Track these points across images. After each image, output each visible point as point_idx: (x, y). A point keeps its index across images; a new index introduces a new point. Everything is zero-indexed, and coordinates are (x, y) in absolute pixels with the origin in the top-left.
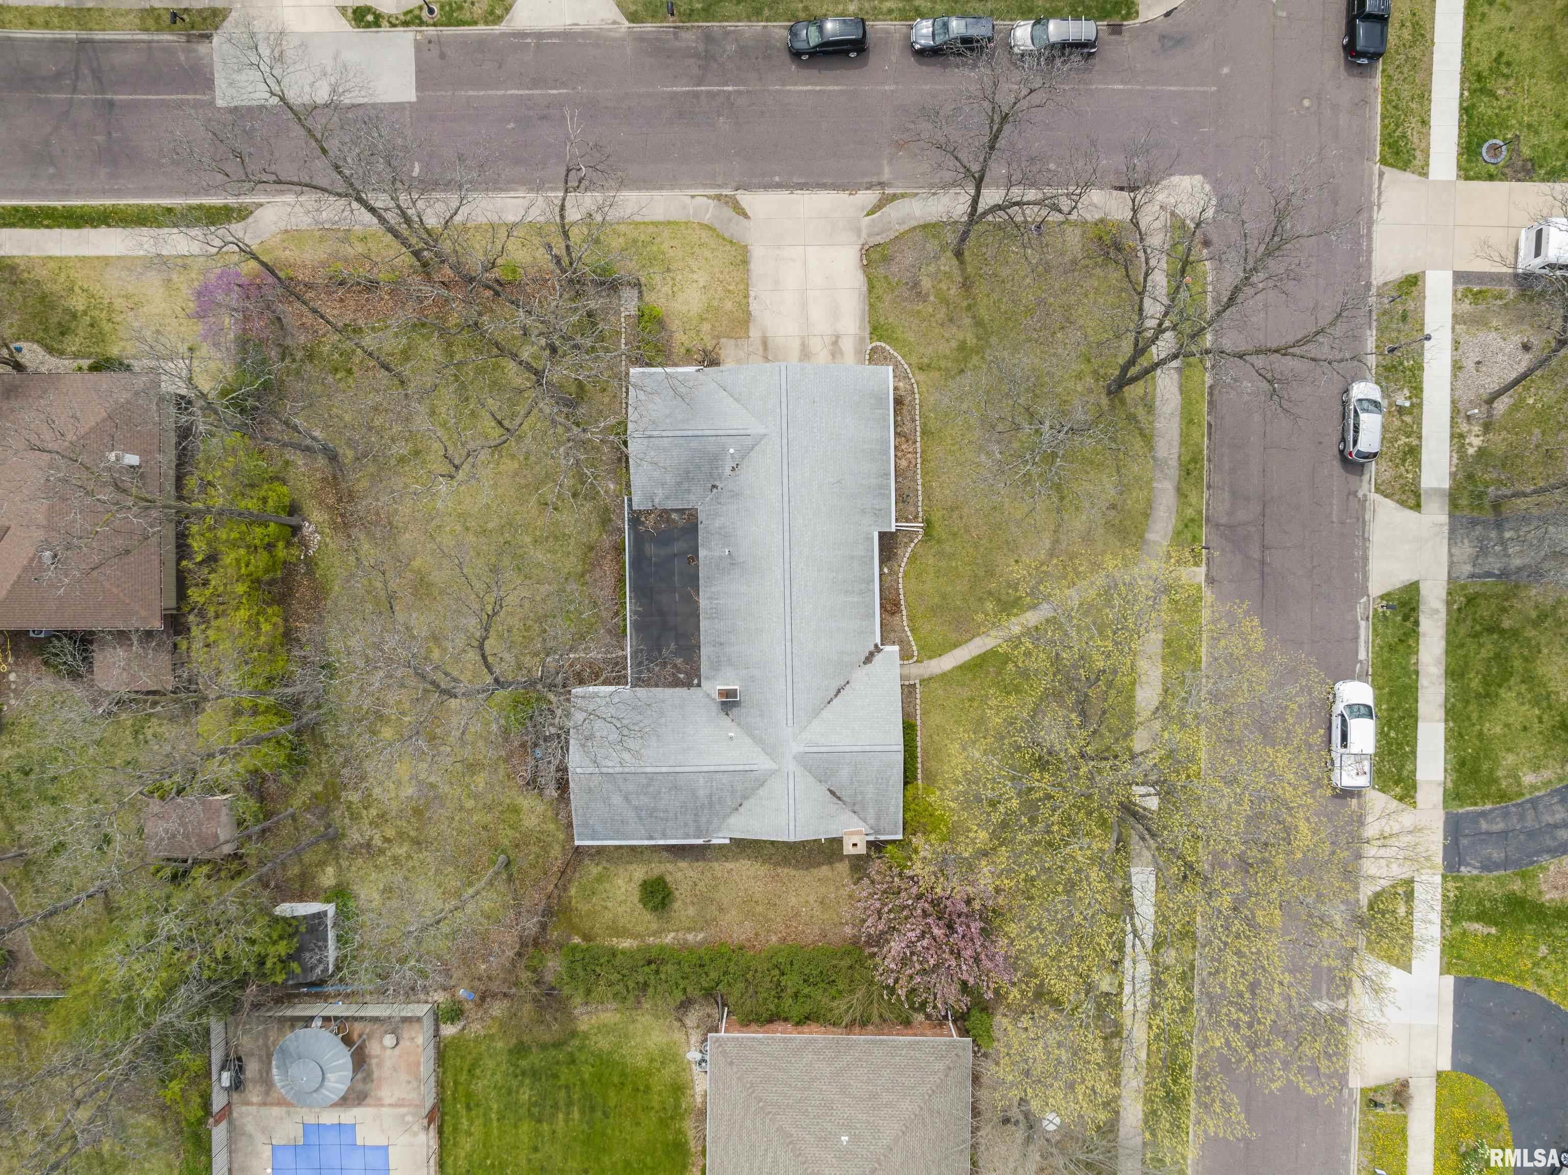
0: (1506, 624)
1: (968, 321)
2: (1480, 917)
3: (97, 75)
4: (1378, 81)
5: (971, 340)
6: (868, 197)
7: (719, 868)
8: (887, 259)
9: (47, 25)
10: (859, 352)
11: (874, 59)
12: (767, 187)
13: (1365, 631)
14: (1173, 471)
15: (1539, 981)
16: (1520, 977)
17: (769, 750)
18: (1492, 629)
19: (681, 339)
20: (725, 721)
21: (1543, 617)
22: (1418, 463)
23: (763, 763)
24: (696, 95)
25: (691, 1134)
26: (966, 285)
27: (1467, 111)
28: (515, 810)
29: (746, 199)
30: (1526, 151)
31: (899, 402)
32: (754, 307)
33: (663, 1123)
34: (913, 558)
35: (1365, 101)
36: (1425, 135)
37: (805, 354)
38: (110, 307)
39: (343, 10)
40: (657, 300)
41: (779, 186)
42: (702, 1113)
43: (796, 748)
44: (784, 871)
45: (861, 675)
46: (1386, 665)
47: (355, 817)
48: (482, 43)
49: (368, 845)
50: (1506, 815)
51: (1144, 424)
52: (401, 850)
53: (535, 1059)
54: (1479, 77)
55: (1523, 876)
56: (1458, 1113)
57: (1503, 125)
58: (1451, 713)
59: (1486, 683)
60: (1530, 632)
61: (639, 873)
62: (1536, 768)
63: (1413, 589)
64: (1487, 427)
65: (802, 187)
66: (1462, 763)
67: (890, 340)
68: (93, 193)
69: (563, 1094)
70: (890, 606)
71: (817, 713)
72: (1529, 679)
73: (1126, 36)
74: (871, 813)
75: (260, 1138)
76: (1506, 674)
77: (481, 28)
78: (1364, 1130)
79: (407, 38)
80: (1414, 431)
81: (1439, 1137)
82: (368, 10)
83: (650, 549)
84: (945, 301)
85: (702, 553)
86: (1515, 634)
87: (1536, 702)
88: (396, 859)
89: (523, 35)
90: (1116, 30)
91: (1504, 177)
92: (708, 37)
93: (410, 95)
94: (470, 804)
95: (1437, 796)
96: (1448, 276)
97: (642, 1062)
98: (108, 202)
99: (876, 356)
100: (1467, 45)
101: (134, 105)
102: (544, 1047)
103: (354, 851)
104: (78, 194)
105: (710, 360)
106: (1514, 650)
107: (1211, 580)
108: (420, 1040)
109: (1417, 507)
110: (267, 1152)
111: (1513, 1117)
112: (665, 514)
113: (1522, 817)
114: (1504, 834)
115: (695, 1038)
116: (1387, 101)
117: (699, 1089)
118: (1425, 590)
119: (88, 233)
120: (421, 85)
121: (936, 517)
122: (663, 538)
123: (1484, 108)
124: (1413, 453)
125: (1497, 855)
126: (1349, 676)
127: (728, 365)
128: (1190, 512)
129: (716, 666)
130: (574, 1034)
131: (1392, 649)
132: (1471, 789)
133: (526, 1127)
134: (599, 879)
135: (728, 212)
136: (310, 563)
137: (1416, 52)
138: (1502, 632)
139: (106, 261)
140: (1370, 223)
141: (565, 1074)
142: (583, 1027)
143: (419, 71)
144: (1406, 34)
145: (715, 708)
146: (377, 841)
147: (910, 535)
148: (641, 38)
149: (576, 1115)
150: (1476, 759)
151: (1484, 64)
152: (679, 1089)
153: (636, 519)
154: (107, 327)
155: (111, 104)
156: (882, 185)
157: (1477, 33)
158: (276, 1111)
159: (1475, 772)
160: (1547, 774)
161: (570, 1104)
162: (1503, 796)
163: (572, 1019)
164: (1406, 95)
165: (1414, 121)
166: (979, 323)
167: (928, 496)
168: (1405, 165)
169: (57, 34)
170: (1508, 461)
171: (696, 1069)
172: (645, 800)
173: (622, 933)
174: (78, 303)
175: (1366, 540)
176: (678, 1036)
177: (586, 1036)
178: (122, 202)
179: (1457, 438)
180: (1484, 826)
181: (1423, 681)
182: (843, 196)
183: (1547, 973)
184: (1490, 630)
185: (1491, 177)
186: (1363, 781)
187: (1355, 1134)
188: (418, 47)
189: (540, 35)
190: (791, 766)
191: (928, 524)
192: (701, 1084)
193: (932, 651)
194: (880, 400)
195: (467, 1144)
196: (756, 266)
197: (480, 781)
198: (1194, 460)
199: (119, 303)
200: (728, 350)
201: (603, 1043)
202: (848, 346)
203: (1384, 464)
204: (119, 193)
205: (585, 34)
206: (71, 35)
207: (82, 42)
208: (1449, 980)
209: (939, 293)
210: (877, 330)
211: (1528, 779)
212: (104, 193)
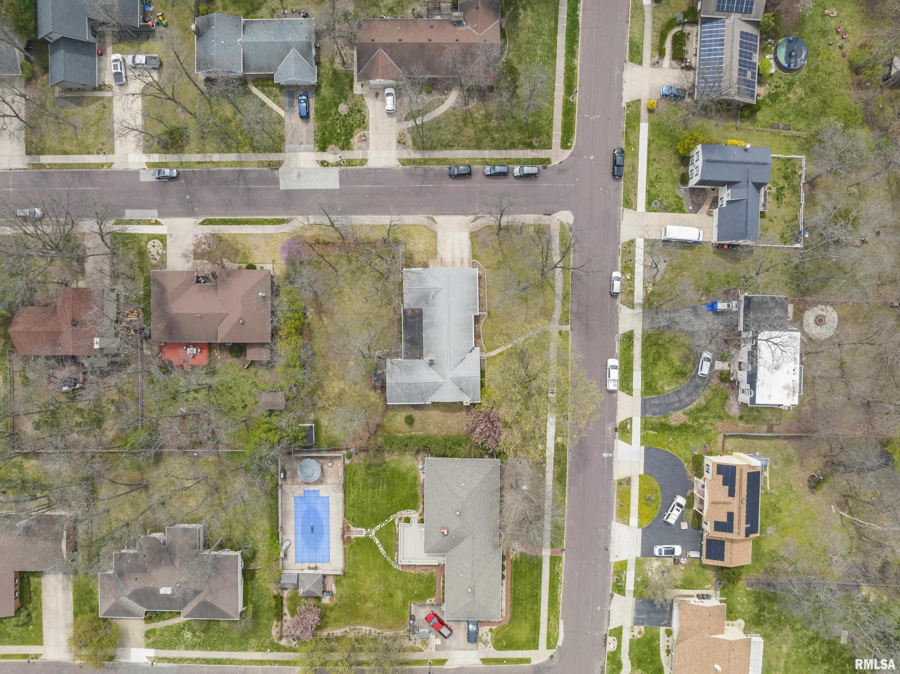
0: (660, 342)
1: (500, 254)
2: (653, 429)
3: (245, 180)
4: (622, 182)
5: (501, 259)
6: (472, 217)
7: (429, 413)
8: (477, 236)
9: (231, 166)
10: (469, 263)
11: (474, 177)
12: (442, 214)
13: (617, 344)
14: (561, 297)
15: (669, 448)
16: (664, 447)
17: (443, 377)
18: (656, 344)
19: (417, 258)
20: (430, 369)
21: (671, 341)
22: (633, 295)
23: (441, 380)
24: (421, 187)
25: (419, 492)
26: (500, 244)
27: (648, 192)
28: (368, 396)
29: (436, 218)
30: (665, 204)
31: (480, 277)
32: (438, 250)
33: (411, 489)
34: (484, 322)
35: (619, 188)
36: (636, 199)
37: (453, 263)
38: (249, 249)
39: (318, 161)
40: (411, 247)
41: (446, 214)
42: (423, 486)
43: (450, 376)
44: (446, 414)
45: (468, 356)
46: (624, 354)
47: (320, 399)
48: (358, 171)
49: (324, 407)
50: (659, 398)
51: (552, 282)
52: (334, 409)
53: (373, 470)
54: (651, 182)
55: (665, 417)
56: (646, 487)
57: (658, 196)
58: (643, 369)
59: (654, 360)
60: (667, 345)
61: (404, 414)
62: (669, 385)
63: (632, 332)
64: (654, 285)
65: (452, 214)
66: (647, 383)
67: (479, 260)
68: (243, 215)
69: (381, 481)
70: (477, 336)
71: (456, 366)
72: (666, 359)
73: (548, 170)
74: (472, 395)
75: (291, 495)
76: (660, 357)
77: (358, 167)
78: (618, 492)
79: (336, 170)
80: (632, 286)
81: (640, 494)
82: (325, 161)
83: (409, 320)
84: (493, 248)
85: (424, 321)
86: (663, 346)
87: (669, 366)
88: (332, 411)
89: (370, 169)
90: (545, 168)
91: (659, 211)
92: (425, 170)
93: (338, 187)
94: (354, 394)
95: (639, 393)
96: (642, 240)
97: (405, 470)
98: (248, 217)
99: (474, 265)
100: (648, 173)
101: (256, 188)
102: (375, 466)
103: (319, 409)
104: (239, 215)
105: (426, 266)
106: (662, 350)
107: (572, 329)
108: (339, 465)
109: (633, 308)
110: (293, 499)
111: (661, 488)
112: (413, 310)
113: (664, 400)
114: (659, 405)
115: (420, 463)
116: (625, 189)
117: (422, 478)
118: (635, 332)
119: (242, 226)
120: (341, 184)
121: (491, 312)
122: (412, 317)
123: (653, 191)
124: (632, 292)
125: (657, 411)
126: (613, 357)
127: (431, 267)
128: (565, 309)
129: (428, 353)
130: (385, 463)
131: (625, 350)
132: (649, 391)
133: (370, 491)
134: (393, 416)
135: (431, 221)
136: (309, 324)
137: (633, 174)
138: (659, 345)
139: (248, 235)
140: (620, 225)
141: (382, 475)
142: (387, 460)
143: (340, 180)
144: (630, 169)
145: (427, 365)
146: (327, 406)
147: (484, 316)
148: (405, 170)
149: (385, 486)
150: (651, 382)
151: (653, 179)
152: (416, 478)
153: (405, 312)
154: (248, 255)
155: (249, 189)
156: (476, 214)
157: (651, 169)
158: (295, 486)
159: (650, 386)
160: (672, 387)
161: (383, 483)
162: (658, 393)
163: (384, 458)
164: (630, 187)
165: (633, 195)
166: (504, 254)
167: (489, 305)
168: (630, 208)
169: (234, 169)
170: (660, 295)
171: (421, 472)
172: (408, 391)
173: (399, 432)
174: (240, 246)
175: (618, 318)
176: (416, 462)
177: (388, 463)
178: (252, 217)
179: (645, 288)
180: (653, 402)
181: (635, 359)
182: (465, 217)
183: (671, 446)
184: (655, 344)
185: (655, 211)
186: (615, 388)
187: (615, 493)
188: (340, 172)
189: (376, 169)
190: (449, 381)
191: (489, 313)
192: (422, 477)
193: (490, 349)
194: (474, 278)
195: (352, 496)
196: (439, 237)
197: (358, 388)
198: (567, 294)
199: (252, 247)
200: (431, 263)
201: (393, 465)
202: (466, 261)
203: (623, 296)
204: (251, 215)
205: (389, 169)
206: (238, 169)
207: (241, 171)
208: (643, 447)
209: (492, 246)
210: (474, 256)
211: (667, 388)
212: (247, 215)
